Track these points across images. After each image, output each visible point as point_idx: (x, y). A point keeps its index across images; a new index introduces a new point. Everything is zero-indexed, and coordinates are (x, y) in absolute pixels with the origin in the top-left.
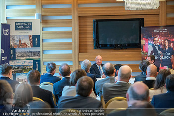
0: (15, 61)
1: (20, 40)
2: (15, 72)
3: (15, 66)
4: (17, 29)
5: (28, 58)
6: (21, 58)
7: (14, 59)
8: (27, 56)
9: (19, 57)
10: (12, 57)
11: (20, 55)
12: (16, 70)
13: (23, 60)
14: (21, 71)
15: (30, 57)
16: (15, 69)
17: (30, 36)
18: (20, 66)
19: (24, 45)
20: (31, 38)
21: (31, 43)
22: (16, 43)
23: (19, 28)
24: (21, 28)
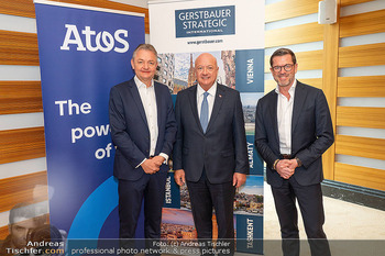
1: (191, 69)
4: (180, 33)
17: (224, 56)
20: (230, 61)
21: (231, 79)
22: (178, 78)
23: (188, 29)
24: (195, 29)
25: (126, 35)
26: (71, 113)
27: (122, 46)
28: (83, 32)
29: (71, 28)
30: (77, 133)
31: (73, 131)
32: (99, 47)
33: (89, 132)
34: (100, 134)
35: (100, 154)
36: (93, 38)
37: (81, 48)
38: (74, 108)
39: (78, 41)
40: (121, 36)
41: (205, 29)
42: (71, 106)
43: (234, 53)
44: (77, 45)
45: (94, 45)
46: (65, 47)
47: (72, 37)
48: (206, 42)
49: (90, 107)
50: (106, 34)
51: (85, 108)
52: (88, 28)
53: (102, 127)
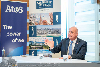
0: (36, 38)
1: (41, 18)
2: (36, 48)
3: (36, 43)
5: (49, 35)
6: (41, 35)
7: (35, 36)
8: (47, 33)
9: (40, 34)
10: (33, 34)
11: (40, 32)
12: (37, 47)
13: (44, 37)
14: (41, 48)
15: (51, 35)
16: (36, 45)
17: (50, 14)
18: (41, 43)
19: (45, 23)
20: (52, 16)
21: (52, 21)
22: (37, 20)
23: (40, 6)
24: (42, 6)
25: (22, 8)
26: (7, 28)
27: (21, 11)
28: (11, 7)
29: (8, 6)
30: (8, 34)
31: (7, 33)
32: (15, 11)
33: (11, 34)
34: (14, 35)
35: (14, 41)
36: (13, 9)
37: (10, 11)
38: (8, 27)
39: (10, 10)
40: (21, 8)
41: (45, 6)
42: (7, 27)
43: (52, 13)
44: (9, 11)
45: (13, 11)
46: (7, 11)
47: (9, 9)
48: (45, 10)
49: (11, 27)
50: (17, 8)
51: (10, 27)
52: (12, 6)
53: (14, 33)
